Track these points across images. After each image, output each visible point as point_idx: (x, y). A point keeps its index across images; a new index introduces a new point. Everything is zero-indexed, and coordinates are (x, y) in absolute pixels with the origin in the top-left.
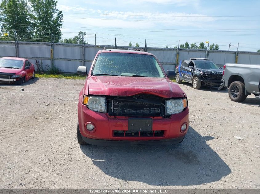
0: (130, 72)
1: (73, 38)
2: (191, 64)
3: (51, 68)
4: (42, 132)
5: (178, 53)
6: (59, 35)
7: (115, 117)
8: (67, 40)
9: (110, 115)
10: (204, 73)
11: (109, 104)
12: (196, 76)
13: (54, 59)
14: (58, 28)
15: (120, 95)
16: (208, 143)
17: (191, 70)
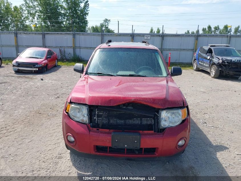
1: (99, 25)
2: (210, 51)
3: (73, 56)
4: (39, 131)
5: (197, 39)
6: (85, 23)
7: (97, 130)
8: (93, 27)
10: (223, 62)
11: (93, 114)
12: (214, 64)
13: (76, 47)
14: (85, 16)
15: (103, 105)
17: (209, 58)
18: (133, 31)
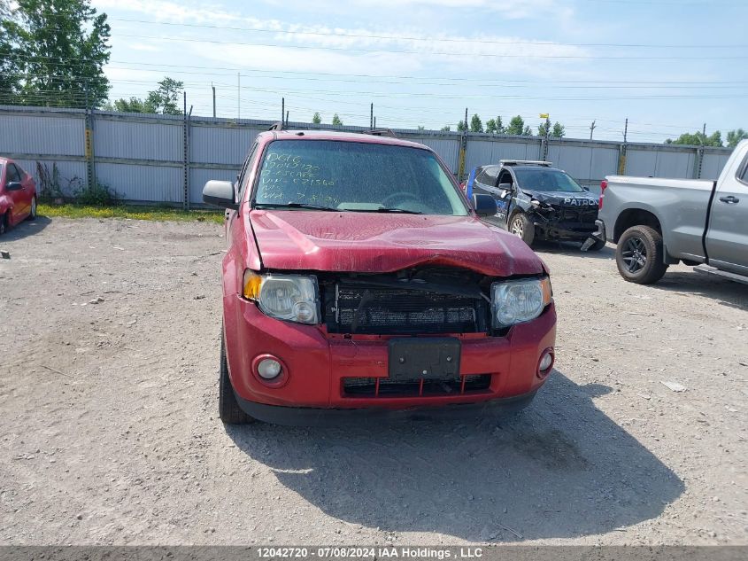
0: (367, 201)
2: (505, 178)
3: (87, 187)
4: (96, 389)
5: (465, 147)
6: (100, 87)
7: (346, 337)
8: (123, 102)
9: (330, 331)
10: (542, 204)
11: (327, 299)
12: (520, 210)
13: (97, 159)
14: (98, 65)
15: (362, 270)
16: (599, 403)
17: (503, 194)
18: (285, 117)
